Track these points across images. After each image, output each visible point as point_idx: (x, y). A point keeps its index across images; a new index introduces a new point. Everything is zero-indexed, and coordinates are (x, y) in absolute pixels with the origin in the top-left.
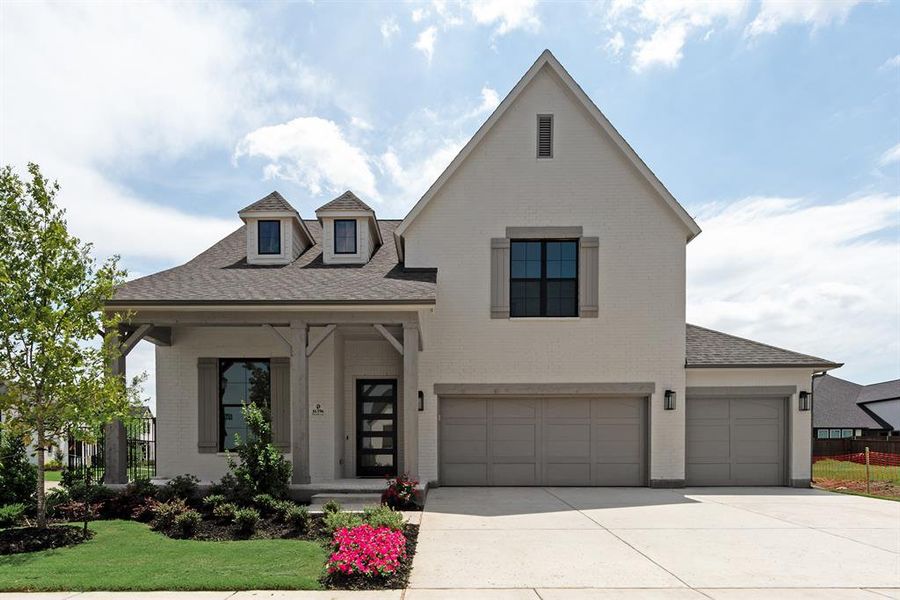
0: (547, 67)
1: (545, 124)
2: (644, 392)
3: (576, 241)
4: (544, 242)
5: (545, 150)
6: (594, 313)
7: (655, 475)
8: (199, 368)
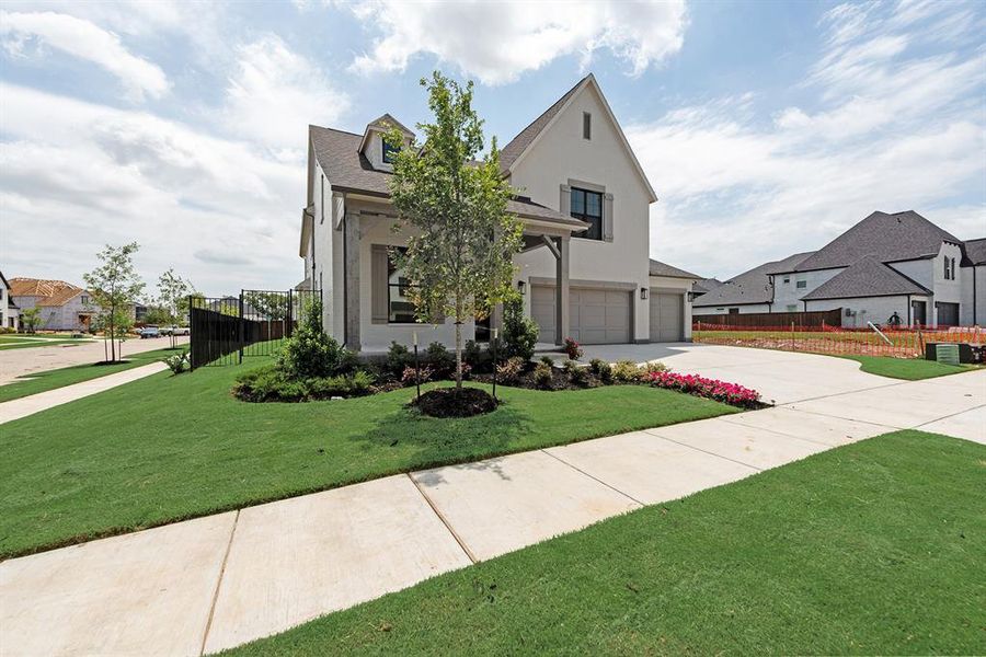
0: (589, 84)
1: (587, 118)
2: (630, 288)
3: (601, 194)
4: (586, 191)
5: (587, 135)
6: (611, 239)
7: (637, 337)
8: (373, 252)
